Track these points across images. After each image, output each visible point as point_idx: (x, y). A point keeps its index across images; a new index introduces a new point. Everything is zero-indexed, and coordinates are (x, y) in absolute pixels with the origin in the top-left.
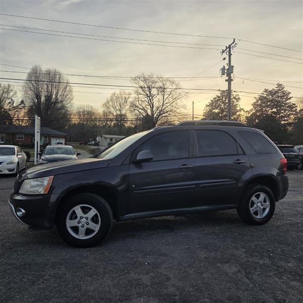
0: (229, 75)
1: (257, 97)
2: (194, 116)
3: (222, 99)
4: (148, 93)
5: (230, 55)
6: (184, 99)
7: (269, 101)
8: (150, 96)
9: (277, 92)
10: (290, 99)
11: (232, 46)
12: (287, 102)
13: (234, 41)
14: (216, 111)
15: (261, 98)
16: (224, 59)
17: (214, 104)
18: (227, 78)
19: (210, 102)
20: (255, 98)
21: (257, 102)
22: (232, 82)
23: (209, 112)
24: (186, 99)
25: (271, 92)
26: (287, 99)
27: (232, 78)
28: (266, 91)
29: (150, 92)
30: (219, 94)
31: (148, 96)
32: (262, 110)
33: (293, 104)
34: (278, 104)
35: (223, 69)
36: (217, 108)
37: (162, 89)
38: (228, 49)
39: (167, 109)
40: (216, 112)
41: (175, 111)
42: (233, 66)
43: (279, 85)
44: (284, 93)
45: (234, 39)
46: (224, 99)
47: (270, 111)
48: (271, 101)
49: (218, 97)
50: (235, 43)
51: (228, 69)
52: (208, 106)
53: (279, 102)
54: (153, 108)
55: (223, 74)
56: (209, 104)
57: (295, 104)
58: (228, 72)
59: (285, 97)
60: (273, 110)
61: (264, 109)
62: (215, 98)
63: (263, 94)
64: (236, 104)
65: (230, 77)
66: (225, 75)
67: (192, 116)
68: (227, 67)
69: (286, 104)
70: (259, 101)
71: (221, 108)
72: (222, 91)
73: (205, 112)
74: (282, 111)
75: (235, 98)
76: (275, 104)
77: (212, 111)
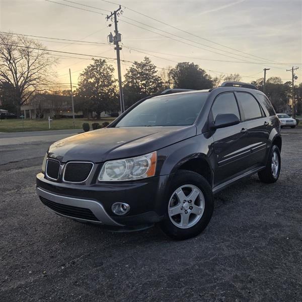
0: (116, 43)
1: (129, 69)
2: (72, 85)
4: (7, 55)
5: (116, 22)
6: (53, 66)
7: (139, 73)
8: (10, 60)
9: (144, 65)
10: (156, 72)
11: (117, 13)
12: (155, 75)
13: (120, 8)
14: (92, 80)
15: (132, 70)
16: (110, 25)
17: (89, 73)
18: (115, 46)
19: (85, 71)
20: (127, 69)
21: (129, 73)
22: (120, 51)
23: (84, 81)
24: (55, 66)
25: (140, 65)
26: (154, 72)
27: (120, 47)
28: (136, 63)
29: (10, 55)
30: (93, 63)
31: (7, 59)
32: (133, 81)
33: (159, 77)
35: (111, 36)
36: (91, 78)
37: (26, 53)
38: (113, 16)
39: (34, 76)
40: (92, 81)
41: (45, 79)
42: (120, 34)
43: (147, 59)
44: (151, 67)
45: (120, 6)
46: (98, 69)
47: (140, 82)
48: (141, 74)
49: (93, 66)
50: (121, 10)
51: (115, 37)
52: (82, 75)
53: (147, 74)
54: (16, 73)
55: (111, 42)
56: (83, 73)
58: (115, 39)
59: (152, 71)
60: (143, 82)
61: (135, 80)
62: (89, 67)
63: (133, 66)
64: (110, 74)
65: (118, 46)
66: (113, 43)
67: (70, 85)
68: (114, 35)
69: (153, 77)
70: (130, 73)
71: (96, 77)
72: (96, 60)
73: (80, 81)
74: (151, 84)
75: (109, 68)
76: (145, 76)
77: (87, 81)
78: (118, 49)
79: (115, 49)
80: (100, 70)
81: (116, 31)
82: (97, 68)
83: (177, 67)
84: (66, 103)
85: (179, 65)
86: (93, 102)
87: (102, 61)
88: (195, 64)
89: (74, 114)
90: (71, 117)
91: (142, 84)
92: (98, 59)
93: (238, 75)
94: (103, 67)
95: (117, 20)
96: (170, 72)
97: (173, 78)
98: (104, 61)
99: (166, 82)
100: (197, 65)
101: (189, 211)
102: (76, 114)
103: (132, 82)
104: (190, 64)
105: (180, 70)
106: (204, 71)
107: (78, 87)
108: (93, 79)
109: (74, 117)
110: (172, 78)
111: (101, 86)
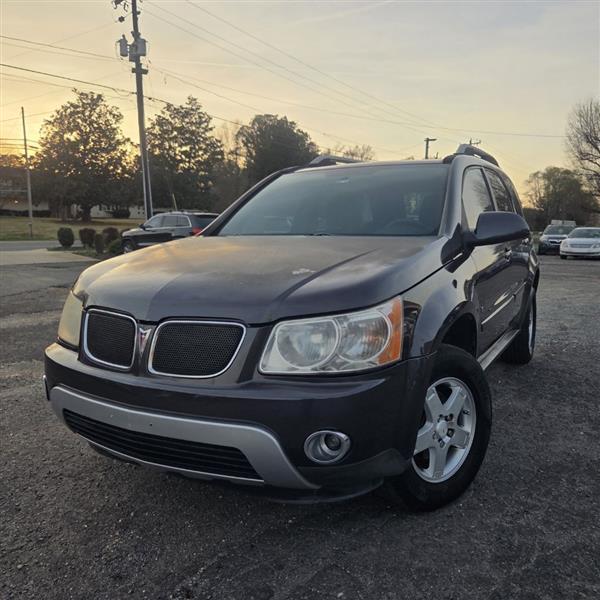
0: (135, 59)
1: (154, 118)
2: (28, 143)
3: (83, 113)
5: (135, 13)
7: (176, 129)
9: (187, 114)
10: (211, 129)
12: (208, 134)
14: (73, 137)
15: (161, 122)
16: (122, 19)
17: (66, 119)
19: (55, 114)
21: (153, 128)
23: (53, 137)
25: (178, 111)
26: (207, 130)
27: (144, 68)
28: (169, 106)
30: (74, 99)
32: (162, 143)
33: (217, 141)
34: (190, 137)
35: (123, 42)
36: (71, 131)
40: (72, 139)
42: (144, 41)
43: (192, 100)
44: (200, 118)
46: (87, 113)
47: (179, 149)
48: (181, 130)
51: (133, 45)
52: (49, 123)
53: (192, 133)
55: (123, 54)
56: (52, 120)
57: (220, 142)
58: (134, 50)
59: (203, 126)
60: (184, 149)
61: (167, 144)
62: (65, 108)
63: (163, 113)
64: (114, 126)
65: (139, 65)
66: (127, 58)
67: (23, 142)
68: (131, 40)
69: (205, 139)
70: (157, 128)
71: (81, 131)
72: (82, 94)
73: (44, 136)
74: (201, 153)
75: (111, 113)
76: (187, 135)
77: (62, 137)
78: (139, 72)
79: (133, 71)
80: (90, 116)
81: (136, 34)
82: (84, 113)
83: (253, 124)
84: (10, 182)
85: (258, 119)
86: (75, 184)
87: (95, 97)
88: (290, 120)
89: (31, 208)
90: (25, 214)
91: (183, 153)
92: (87, 91)
93: (369, 149)
94: (98, 110)
95: (138, 10)
96: (239, 132)
97: (245, 145)
98: (100, 96)
99: (231, 153)
100: (293, 123)
101: (447, 439)
102: (35, 209)
103: (160, 146)
104: (279, 118)
105: (260, 129)
106: (306, 135)
107: (40, 149)
108: (74, 133)
109: (31, 213)
110: (242, 144)
111: (92, 150)
